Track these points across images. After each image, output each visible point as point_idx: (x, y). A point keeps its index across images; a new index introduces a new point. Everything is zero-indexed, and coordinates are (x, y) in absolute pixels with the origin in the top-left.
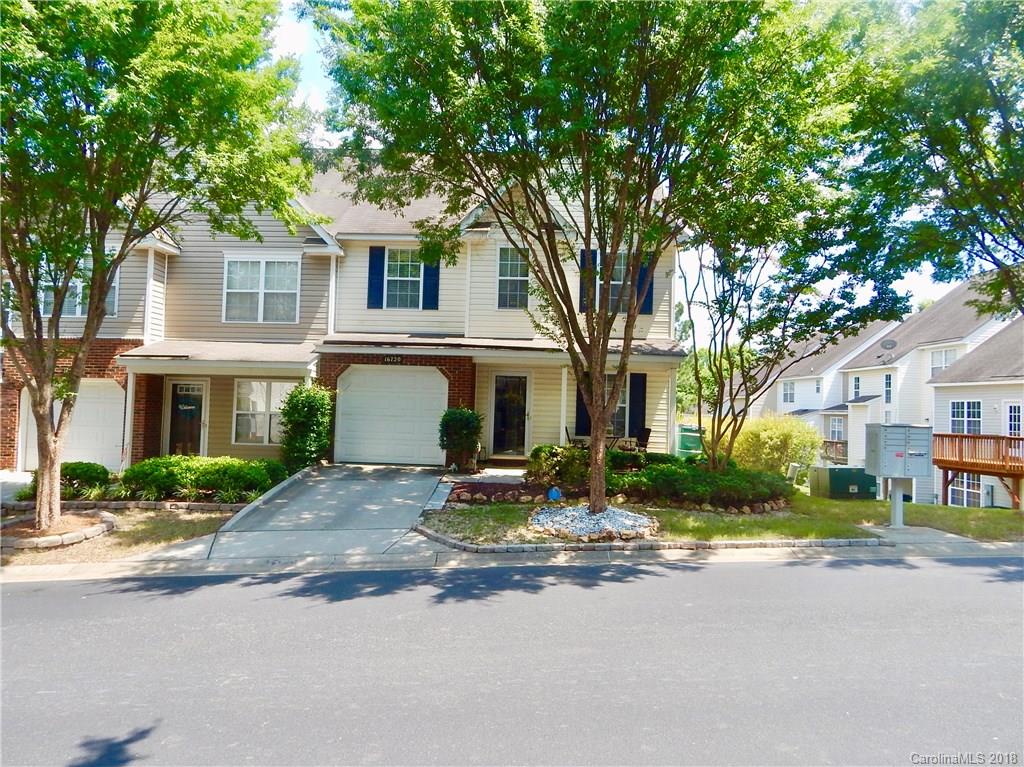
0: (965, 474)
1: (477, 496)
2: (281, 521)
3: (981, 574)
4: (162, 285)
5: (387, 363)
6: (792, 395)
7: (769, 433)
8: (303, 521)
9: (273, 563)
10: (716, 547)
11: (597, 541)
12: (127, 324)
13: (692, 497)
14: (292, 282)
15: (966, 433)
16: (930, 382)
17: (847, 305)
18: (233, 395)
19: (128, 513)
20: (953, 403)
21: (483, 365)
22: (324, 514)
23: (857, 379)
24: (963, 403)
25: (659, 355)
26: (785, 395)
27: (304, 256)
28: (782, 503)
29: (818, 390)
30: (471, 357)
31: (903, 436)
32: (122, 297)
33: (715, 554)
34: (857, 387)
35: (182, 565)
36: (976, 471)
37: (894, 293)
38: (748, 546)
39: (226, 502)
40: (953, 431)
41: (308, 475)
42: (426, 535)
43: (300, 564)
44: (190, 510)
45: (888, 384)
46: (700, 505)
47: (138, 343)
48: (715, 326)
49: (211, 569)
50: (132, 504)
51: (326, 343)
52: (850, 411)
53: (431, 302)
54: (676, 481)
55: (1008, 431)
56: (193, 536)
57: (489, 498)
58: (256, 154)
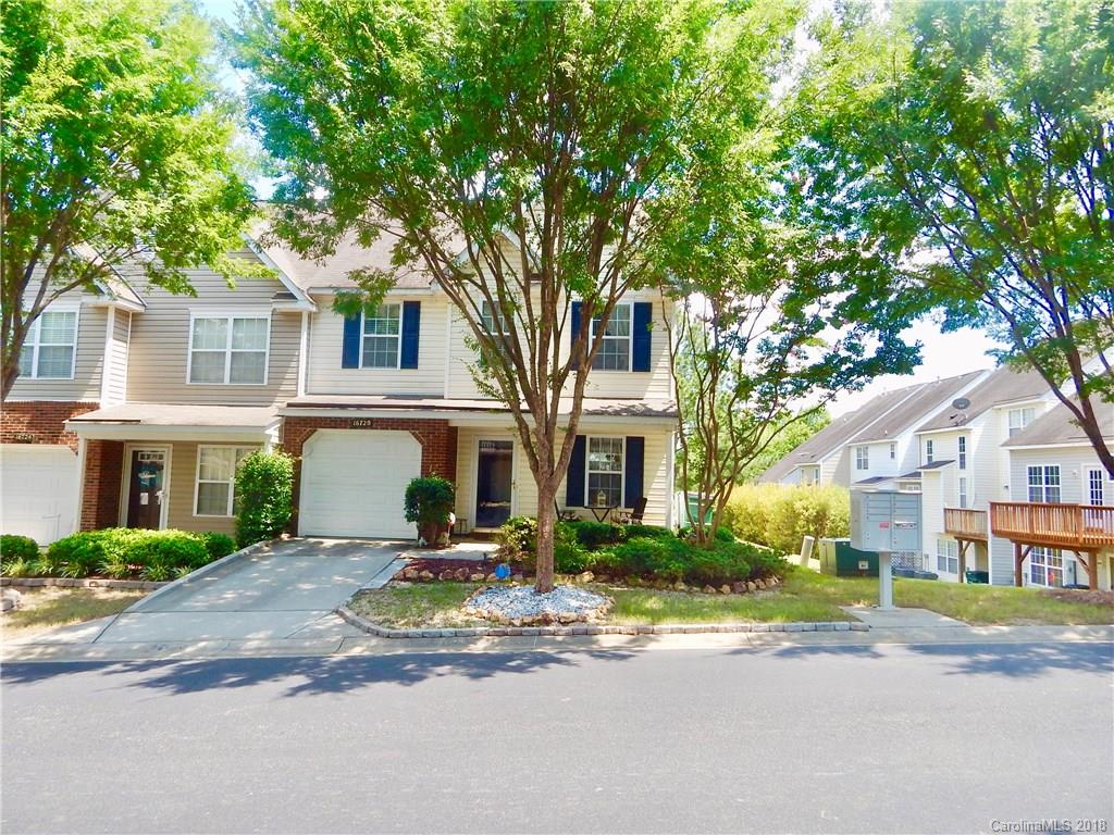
0: (1046, 549)
1: (423, 573)
2: (199, 601)
3: (945, 665)
4: (125, 345)
5: (356, 427)
6: (866, 461)
7: (805, 503)
8: (222, 601)
9: (160, 649)
10: (660, 632)
11: (530, 625)
12: (84, 387)
13: (665, 575)
14: (261, 342)
15: (1044, 502)
16: (1004, 445)
17: (854, 357)
18: (195, 463)
19: (43, 591)
20: (1030, 468)
21: (464, 429)
22: (248, 594)
23: (930, 443)
24: (1040, 468)
25: (650, 416)
26: (859, 461)
27: (274, 313)
28: (773, 581)
29: (893, 455)
30: (447, 420)
31: (888, 505)
32: (80, 358)
33: (657, 641)
34: (930, 451)
35: (61, 650)
36: (1057, 545)
37: (902, 343)
38: (698, 631)
39: (153, 580)
40: (1031, 500)
41: (258, 550)
42: (345, 618)
43: (189, 650)
44: (110, 588)
45: (962, 449)
46: (674, 583)
47: (93, 407)
48: (702, 383)
49: (90, 655)
50: (49, 581)
51: (289, 405)
52: (923, 479)
53: (410, 360)
54: (648, 556)
55: (1090, 500)
56: (93, 617)
57: (436, 574)
58: (182, 202)
